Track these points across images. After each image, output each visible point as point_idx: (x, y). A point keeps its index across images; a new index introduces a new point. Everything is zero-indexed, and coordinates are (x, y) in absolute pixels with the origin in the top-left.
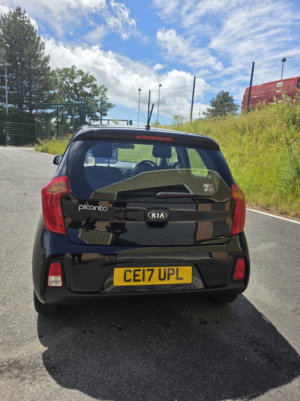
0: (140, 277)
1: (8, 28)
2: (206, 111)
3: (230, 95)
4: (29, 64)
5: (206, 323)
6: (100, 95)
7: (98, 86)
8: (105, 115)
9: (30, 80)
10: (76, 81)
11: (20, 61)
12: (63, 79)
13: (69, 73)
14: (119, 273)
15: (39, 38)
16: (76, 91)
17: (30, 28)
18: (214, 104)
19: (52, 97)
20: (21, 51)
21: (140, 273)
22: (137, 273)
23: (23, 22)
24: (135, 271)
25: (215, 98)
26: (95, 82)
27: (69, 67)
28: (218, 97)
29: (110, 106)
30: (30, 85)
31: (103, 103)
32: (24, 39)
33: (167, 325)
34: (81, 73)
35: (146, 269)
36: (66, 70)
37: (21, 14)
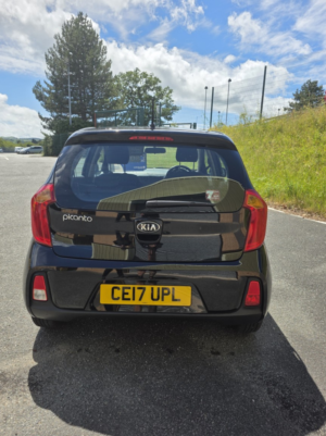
0: (130, 296)
1: (71, 35)
2: (288, 106)
3: (319, 85)
4: (92, 71)
5: (218, 353)
6: (165, 98)
7: (163, 88)
8: (170, 119)
9: (93, 87)
10: (139, 85)
11: (83, 68)
12: (127, 84)
13: (133, 76)
14: (105, 290)
15: (101, 42)
16: (140, 96)
17: (93, 32)
18: (297, 97)
19: (114, 104)
20: (83, 58)
21: (130, 292)
22: (126, 291)
23: (85, 27)
24: (124, 288)
25: (300, 89)
26: (159, 84)
27: (133, 70)
28: (304, 88)
29: (175, 109)
30: (93, 93)
31: (168, 105)
32: (87, 45)
33: (170, 352)
34: (145, 75)
35: (136, 286)
36: (129, 74)
37: (82, 19)
